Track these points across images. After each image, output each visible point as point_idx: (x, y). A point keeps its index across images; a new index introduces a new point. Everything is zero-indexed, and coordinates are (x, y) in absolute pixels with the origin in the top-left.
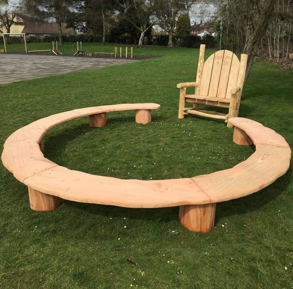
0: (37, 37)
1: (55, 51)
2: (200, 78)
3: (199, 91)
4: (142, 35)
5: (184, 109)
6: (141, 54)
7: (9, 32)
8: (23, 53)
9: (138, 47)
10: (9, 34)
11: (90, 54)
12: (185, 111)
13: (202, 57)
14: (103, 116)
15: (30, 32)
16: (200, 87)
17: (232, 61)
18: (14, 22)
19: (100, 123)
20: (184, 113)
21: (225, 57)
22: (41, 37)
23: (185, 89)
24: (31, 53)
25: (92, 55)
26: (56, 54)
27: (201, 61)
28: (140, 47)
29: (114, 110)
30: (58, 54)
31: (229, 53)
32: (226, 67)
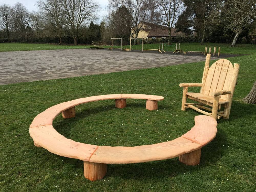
0: (157, 39)
1: (160, 50)
2: (205, 80)
3: (203, 90)
4: (236, 36)
5: (185, 103)
6: (231, 53)
7: (137, 37)
8: (140, 51)
9: (232, 46)
10: (136, 38)
11: (185, 53)
12: (186, 105)
13: (207, 64)
14: (122, 101)
15: (153, 36)
16: (204, 87)
17: (228, 68)
18: (143, 29)
19: (120, 105)
20: (185, 107)
21: (223, 65)
22: (160, 39)
23: (187, 88)
24: (146, 52)
25: (187, 53)
26: (161, 52)
27: (206, 67)
28: (233, 46)
29: (130, 97)
30: (162, 52)
31: (227, 62)
32: (224, 73)
